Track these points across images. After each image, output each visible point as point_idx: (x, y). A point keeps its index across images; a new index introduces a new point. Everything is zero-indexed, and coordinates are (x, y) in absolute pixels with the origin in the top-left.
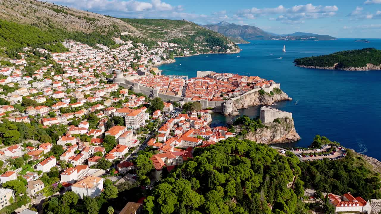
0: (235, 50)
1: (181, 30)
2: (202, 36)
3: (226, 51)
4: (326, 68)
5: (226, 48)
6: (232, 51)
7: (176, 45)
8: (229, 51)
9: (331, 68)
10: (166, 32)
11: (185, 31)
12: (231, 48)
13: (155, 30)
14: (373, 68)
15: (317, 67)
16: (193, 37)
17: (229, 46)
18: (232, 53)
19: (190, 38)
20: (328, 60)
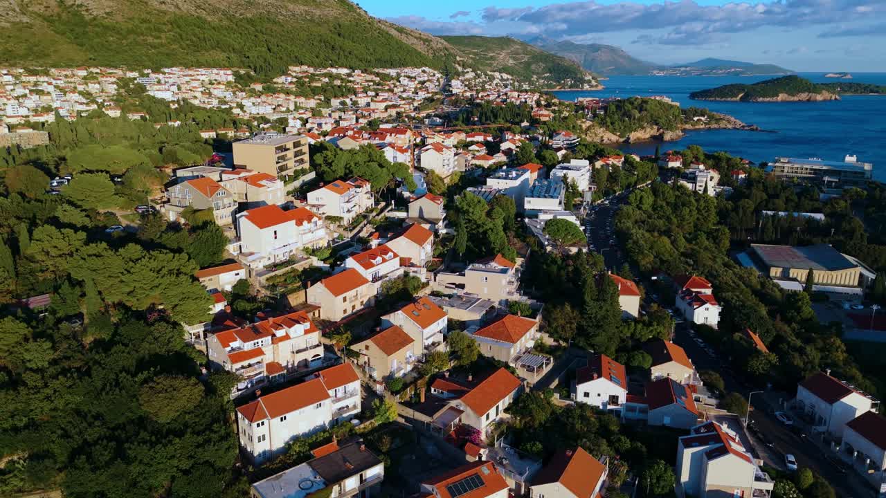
0: (596, 86)
1: (508, 53)
2: (541, 64)
3: (583, 87)
4: (729, 99)
5: (582, 81)
6: (592, 86)
7: (509, 77)
8: (586, 87)
9: (734, 99)
10: (492, 57)
11: (514, 55)
12: (589, 82)
13: (476, 54)
14: (788, 100)
15: (717, 99)
16: (528, 65)
17: (586, 78)
18: (592, 89)
19: (522, 66)
20: (731, 91)
